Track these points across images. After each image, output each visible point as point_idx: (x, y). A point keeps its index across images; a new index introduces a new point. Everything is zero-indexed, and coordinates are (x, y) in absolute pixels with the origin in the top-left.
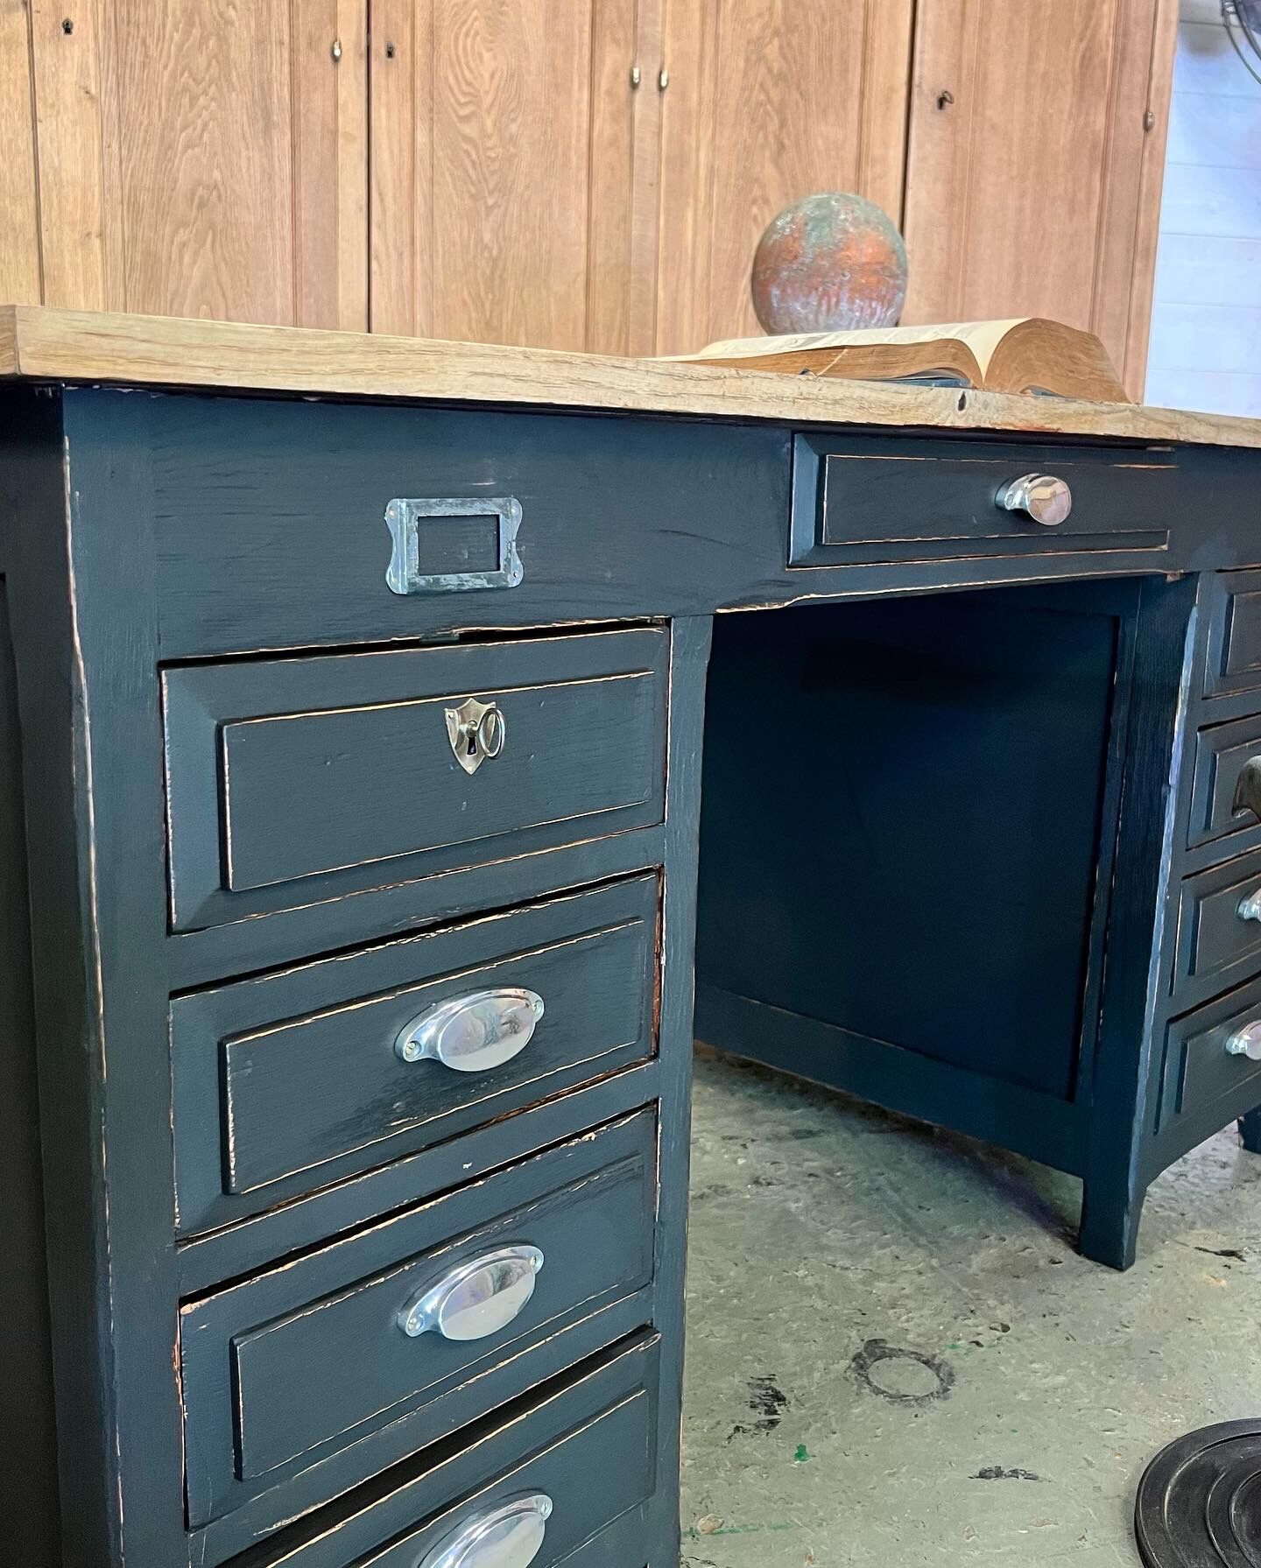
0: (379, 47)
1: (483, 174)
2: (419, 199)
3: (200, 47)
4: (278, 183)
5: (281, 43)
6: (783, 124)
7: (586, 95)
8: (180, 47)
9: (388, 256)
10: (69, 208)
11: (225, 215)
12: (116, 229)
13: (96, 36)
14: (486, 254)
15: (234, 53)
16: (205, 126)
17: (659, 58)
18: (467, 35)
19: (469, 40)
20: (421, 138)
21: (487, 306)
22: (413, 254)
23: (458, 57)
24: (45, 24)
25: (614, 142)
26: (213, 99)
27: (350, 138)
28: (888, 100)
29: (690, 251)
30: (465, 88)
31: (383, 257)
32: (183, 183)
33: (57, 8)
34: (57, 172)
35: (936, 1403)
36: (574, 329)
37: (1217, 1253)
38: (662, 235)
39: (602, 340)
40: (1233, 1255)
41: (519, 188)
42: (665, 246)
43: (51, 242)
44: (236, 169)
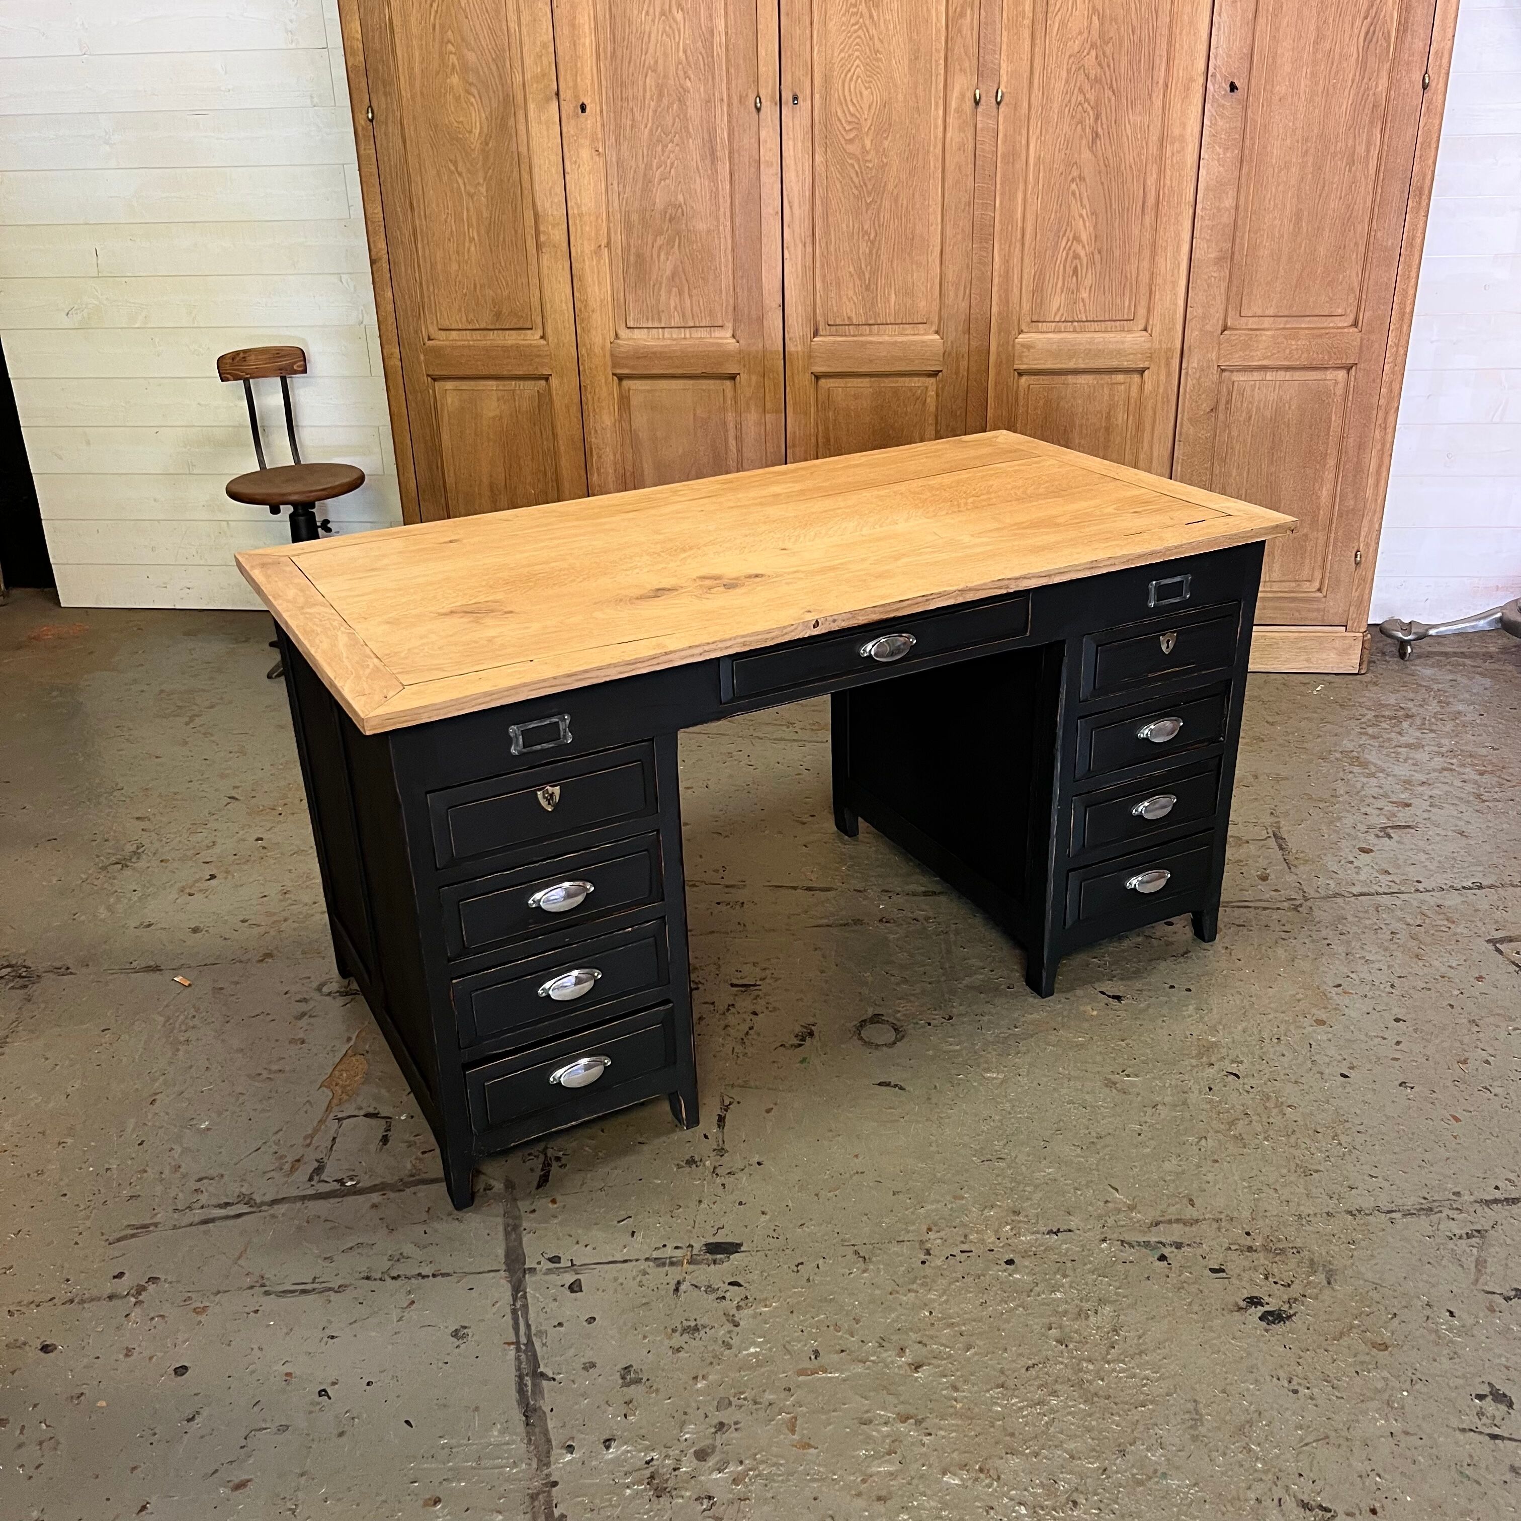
0: (787, 96)
1: (863, 180)
2: (818, 202)
3: (668, 111)
4: (721, 200)
5: (722, 100)
6: (1096, 119)
7: (941, 112)
8: (655, 111)
9: (795, 245)
10: (587, 229)
11: (686, 226)
12: (618, 239)
13: (601, 111)
14: (866, 238)
15: (690, 112)
16: (672, 164)
17: (996, 78)
18: (851, 80)
19: (853, 83)
20: (818, 158)
21: (867, 277)
22: (814, 243)
23: (845, 97)
24: (569, 107)
25: (962, 147)
26: (677, 145)
27: (770, 164)
28: (1187, 89)
29: (1020, 224)
30: (849, 118)
31: (792, 249)
32: (659, 204)
33: (576, 97)
34: (579, 207)
35: (885, 1049)
36: (931, 287)
37: (1109, 996)
38: (998, 213)
39: (952, 294)
40: (1118, 998)
41: (890, 187)
42: (1001, 222)
43: (577, 253)
44: (693, 192)
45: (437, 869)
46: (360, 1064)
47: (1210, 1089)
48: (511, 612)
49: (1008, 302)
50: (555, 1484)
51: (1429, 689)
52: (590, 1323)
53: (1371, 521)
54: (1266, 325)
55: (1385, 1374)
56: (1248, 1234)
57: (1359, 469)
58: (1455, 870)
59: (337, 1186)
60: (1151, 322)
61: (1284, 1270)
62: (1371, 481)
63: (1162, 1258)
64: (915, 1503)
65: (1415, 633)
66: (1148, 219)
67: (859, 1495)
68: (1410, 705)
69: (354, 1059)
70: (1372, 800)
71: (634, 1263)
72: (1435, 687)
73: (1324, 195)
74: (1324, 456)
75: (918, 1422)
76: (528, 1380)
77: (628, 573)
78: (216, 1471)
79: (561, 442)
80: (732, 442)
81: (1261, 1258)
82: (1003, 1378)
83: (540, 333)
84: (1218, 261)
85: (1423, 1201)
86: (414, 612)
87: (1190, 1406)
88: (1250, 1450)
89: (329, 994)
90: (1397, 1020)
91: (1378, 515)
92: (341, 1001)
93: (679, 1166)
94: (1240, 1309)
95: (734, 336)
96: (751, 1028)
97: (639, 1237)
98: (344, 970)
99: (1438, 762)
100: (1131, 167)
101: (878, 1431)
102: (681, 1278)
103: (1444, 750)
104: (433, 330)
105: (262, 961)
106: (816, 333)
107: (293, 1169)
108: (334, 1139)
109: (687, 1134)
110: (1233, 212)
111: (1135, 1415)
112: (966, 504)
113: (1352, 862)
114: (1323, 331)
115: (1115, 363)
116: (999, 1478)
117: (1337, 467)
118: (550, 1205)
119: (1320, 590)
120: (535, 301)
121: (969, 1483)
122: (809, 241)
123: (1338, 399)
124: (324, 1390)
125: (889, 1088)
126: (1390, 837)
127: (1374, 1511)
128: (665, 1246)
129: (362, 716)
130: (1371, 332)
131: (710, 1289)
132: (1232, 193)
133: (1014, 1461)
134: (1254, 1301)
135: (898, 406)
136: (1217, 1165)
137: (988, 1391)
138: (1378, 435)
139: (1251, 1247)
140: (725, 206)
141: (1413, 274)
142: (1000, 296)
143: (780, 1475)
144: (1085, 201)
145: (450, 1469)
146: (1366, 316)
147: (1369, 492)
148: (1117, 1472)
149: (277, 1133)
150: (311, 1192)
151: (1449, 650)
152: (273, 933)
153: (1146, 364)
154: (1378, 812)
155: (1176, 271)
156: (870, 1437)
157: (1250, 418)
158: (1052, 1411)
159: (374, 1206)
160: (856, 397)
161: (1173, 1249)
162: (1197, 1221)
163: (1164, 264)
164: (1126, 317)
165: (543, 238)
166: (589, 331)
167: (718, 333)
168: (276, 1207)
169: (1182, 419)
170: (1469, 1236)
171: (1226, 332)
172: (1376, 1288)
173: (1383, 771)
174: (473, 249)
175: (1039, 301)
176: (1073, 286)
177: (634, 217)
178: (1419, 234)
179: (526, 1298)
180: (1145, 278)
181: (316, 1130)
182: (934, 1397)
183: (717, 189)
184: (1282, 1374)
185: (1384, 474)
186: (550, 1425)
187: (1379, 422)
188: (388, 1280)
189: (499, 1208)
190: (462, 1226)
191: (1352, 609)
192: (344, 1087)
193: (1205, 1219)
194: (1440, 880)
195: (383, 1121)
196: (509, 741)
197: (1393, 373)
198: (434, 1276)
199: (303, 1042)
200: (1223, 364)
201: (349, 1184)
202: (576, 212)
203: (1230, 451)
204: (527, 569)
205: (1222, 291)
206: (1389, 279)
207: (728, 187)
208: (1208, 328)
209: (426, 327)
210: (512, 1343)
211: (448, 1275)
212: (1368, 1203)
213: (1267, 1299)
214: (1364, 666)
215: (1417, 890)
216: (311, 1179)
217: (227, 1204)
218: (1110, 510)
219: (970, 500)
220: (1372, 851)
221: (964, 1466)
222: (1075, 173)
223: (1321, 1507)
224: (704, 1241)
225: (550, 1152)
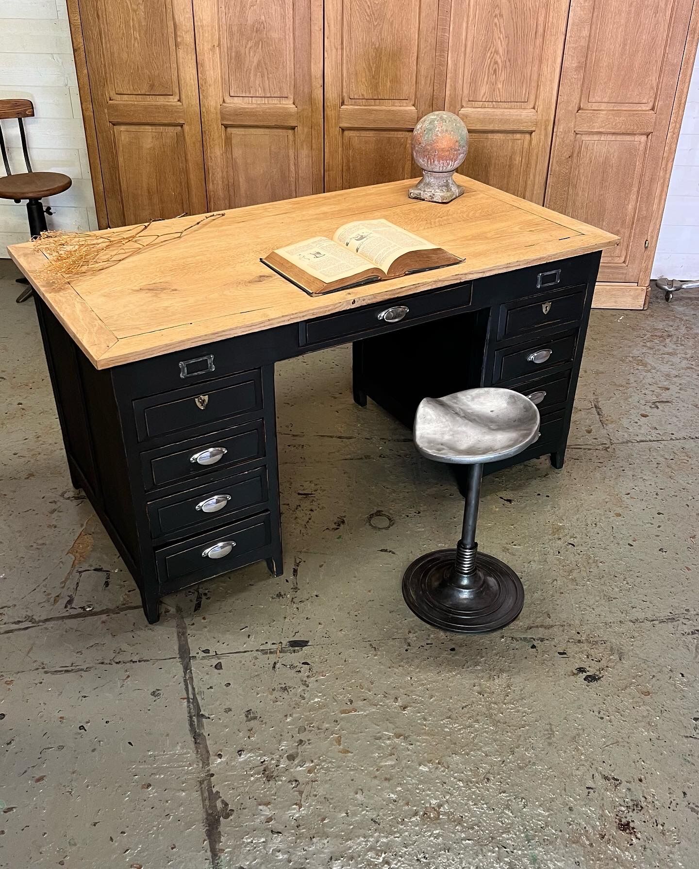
1: (373, 11)
2: (345, 23)
4: (287, 20)
9: (331, 50)
10: (206, 35)
11: (266, 34)
12: (225, 42)
14: (373, 47)
21: (373, 69)
22: (342, 49)
29: (464, 42)
32: (250, 22)
34: (201, 21)
35: (384, 530)
36: (411, 78)
37: (505, 500)
38: (451, 34)
39: (423, 82)
40: (510, 501)
41: (388, 16)
42: (452, 40)
43: (200, 50)
44: (270, 15)
45: (138, 442)
46: (89, 539)
47: (559, 552)
48: (176, 290)
49: (455, 89)
50: (212, 775)
51: (681, 319)
52: (227, 686)
53: (655, 223)
54: (602, 108)
55: (648, 708)
56: (578, 633)
57: (650, 193)
58: (693, 427)
59: (81, 611)
60: (537, 104)
61: (596, 653)
62: (656, 201)
63: (533, 647)
64: (405, 781)
65: (675, 287)
66: (539, 41)
67: (375, 777)
68: (671, 329)
69: (86, 537)
70: (648, 386)
71: (250, 653)
72: (685, 318)
73: (640, 30)
74: (631, 185)
75: (406, 738)
76: (195, 719)
77: (242, 264)
78: (25, 772)
79: (190, 164)
80: (292, 168)
81: (586, 646)
82: (450, 713)
83: (178, 98)
84: (577, 69)
85: (670, 614)
86: (119, 289)
87: (548, 727)
88: (578, 749)
89: (69, 498)
90: (659, 514)
91: (659, 220)
92: (75, 503)
93: (273, 598)
94: (574, 674)
95: (294, 104)
96: (310, 519)
97: (252, 638)
98: (76, 483)
99: (684, 364)
100: (530, 10)
101: (384, 743)
102: (276, 661)
103: (688, 356)
104: (112, 94)
105: (28, 478)
106: (343, 103)
107: (55, 601)
108: (78, 583)
109: (276, 579)
110: (587, 39)
111: (519, 732)
112: (435, 222)
113: (636, 423)
114: (635, 112)
115: (515, 128)
116: (449, 767)
117: (638, 192)
118: (202, 621)
119: (624, 262)
120: (175, 78)
121: (433, 770)
122: (339, 47)
123: (641, 152)
124: (82, 726)
125: (386, 553)
126: (658, 408)
127: (641, 780)
128: (267, 643)
129: (96, 359)
130: (661, 114)
131: (292, 667)
132: (587, 28)
133: (457, 758)
134: (581, 670)
135: (391, 148)
136: (562, 595)
137: (442, 720)
138: (661, 174)
139: (580, 641)
140: (289, 23)
141: (687, 80)
142: (451, 85)
143: (333, 768)
144: (502, 29)
145: (155, 768)
146: (660, 104)
147: (655, 207)
148: (510, 763)
149: (44, 580)
150: (67, 614)
151: (692, 296)
152: (32, 461)
153: (534, 129)
154: (651, 393)
155: (553, 74)
156: (380, 746)
157: (591, 162)
158: (476, 730)
159: (103, 622)
160: (366, 142)
161: (539, 642)
162: (552, 626)
163: (546, 70)
164: (523, 101)
165: (179, 40)
166: (207, 98)
167: (284, 101)
168: (47, 623)
169: (553, 162)
170: (693, 633)
171: (579, 111)
172: (644, 662)
173: (655, 368)
174: (136, 45)
175: (473, 88)
176: (493, 81)
177: (235, 29)
178: (692, 57)
179: (191, 673)
180: (535, 77)
181: (67, 579)
182: (413, 724)
183: (285, 12)
184: (595, 708)
185: (663, 197)
186: (208, 742)
187: (663, 166)
188: (114, 664)
189: (174, 623)
190: (153, 633)
191: (642, 273)
192: (80, 553)
193: (556, 625)
194: (683, 434)
195: (105, 573)
196: (179, 371)
197: (672, 138)
198: (139, 661)
199: (55, 527)
200: (578, 130)
201: (88, 609)
202: (199, 24)
203: (578, 181)
204: (182, 261)
205: (579, 87)
206: (674, 82)
207: (291, 12)
208: (570, 108)
209: (109, 93)
210: (185, 698)
211: (148, 661)
212: (641, 616)
213: (588, 669)
214: (646, 306)
215: (671, 439)
216: (66, 607)
217: (19, 622)
218: (516, 229)
219: (437, 220)
220: (648, 416)
221: (430, 761)
222: (497, 12)
223: (614, 778)
224: (288, 640)
225: (201, 590)
